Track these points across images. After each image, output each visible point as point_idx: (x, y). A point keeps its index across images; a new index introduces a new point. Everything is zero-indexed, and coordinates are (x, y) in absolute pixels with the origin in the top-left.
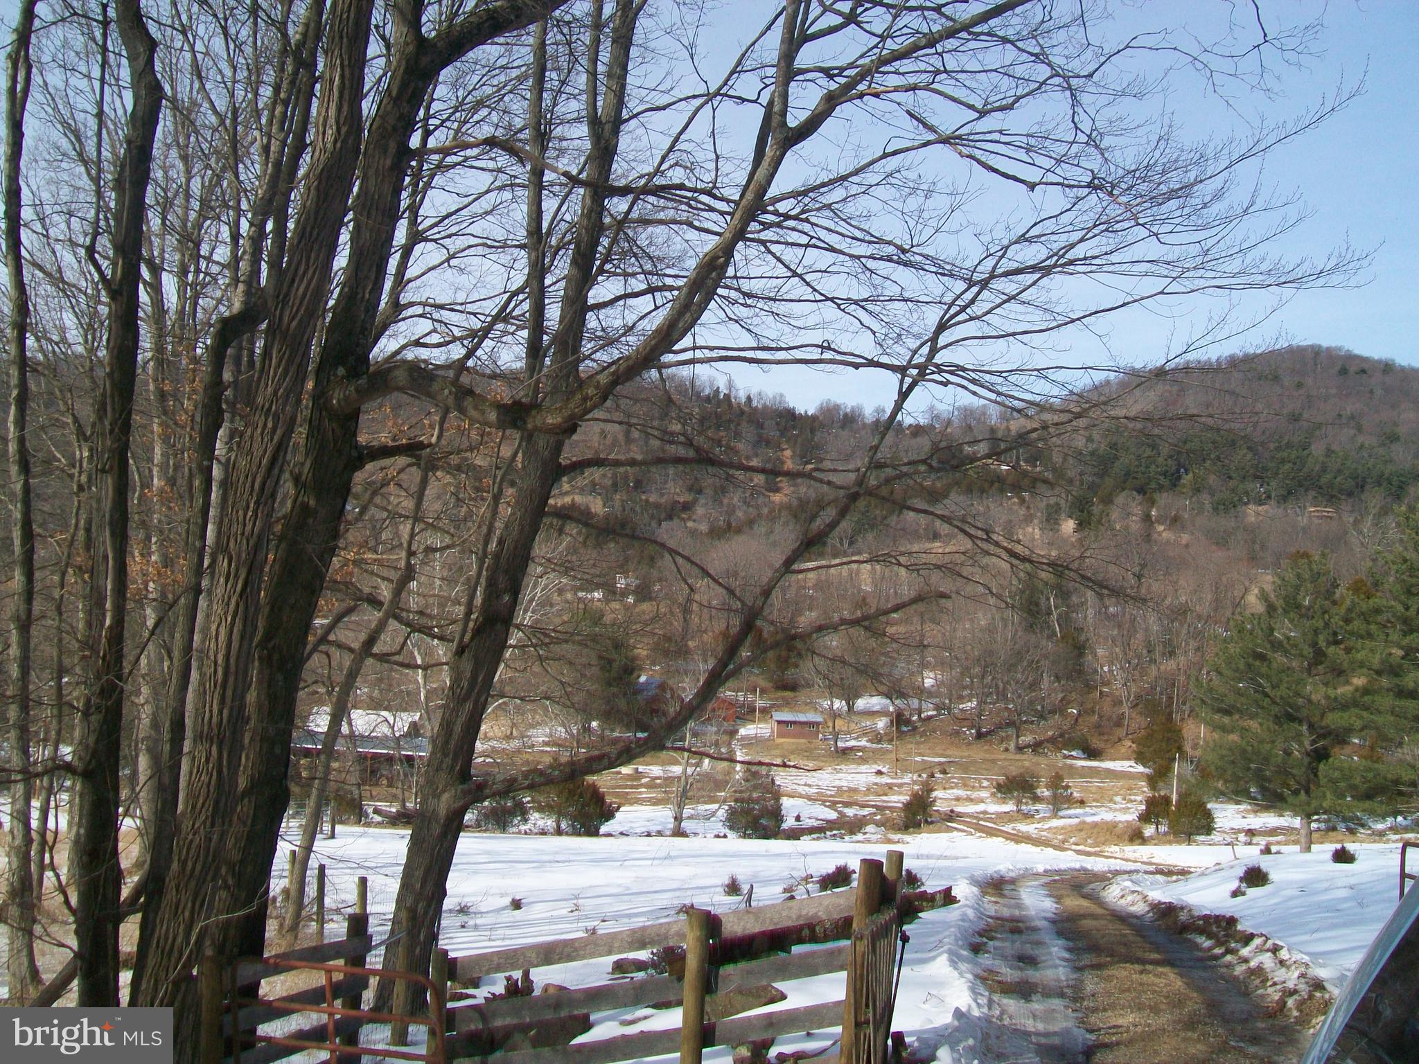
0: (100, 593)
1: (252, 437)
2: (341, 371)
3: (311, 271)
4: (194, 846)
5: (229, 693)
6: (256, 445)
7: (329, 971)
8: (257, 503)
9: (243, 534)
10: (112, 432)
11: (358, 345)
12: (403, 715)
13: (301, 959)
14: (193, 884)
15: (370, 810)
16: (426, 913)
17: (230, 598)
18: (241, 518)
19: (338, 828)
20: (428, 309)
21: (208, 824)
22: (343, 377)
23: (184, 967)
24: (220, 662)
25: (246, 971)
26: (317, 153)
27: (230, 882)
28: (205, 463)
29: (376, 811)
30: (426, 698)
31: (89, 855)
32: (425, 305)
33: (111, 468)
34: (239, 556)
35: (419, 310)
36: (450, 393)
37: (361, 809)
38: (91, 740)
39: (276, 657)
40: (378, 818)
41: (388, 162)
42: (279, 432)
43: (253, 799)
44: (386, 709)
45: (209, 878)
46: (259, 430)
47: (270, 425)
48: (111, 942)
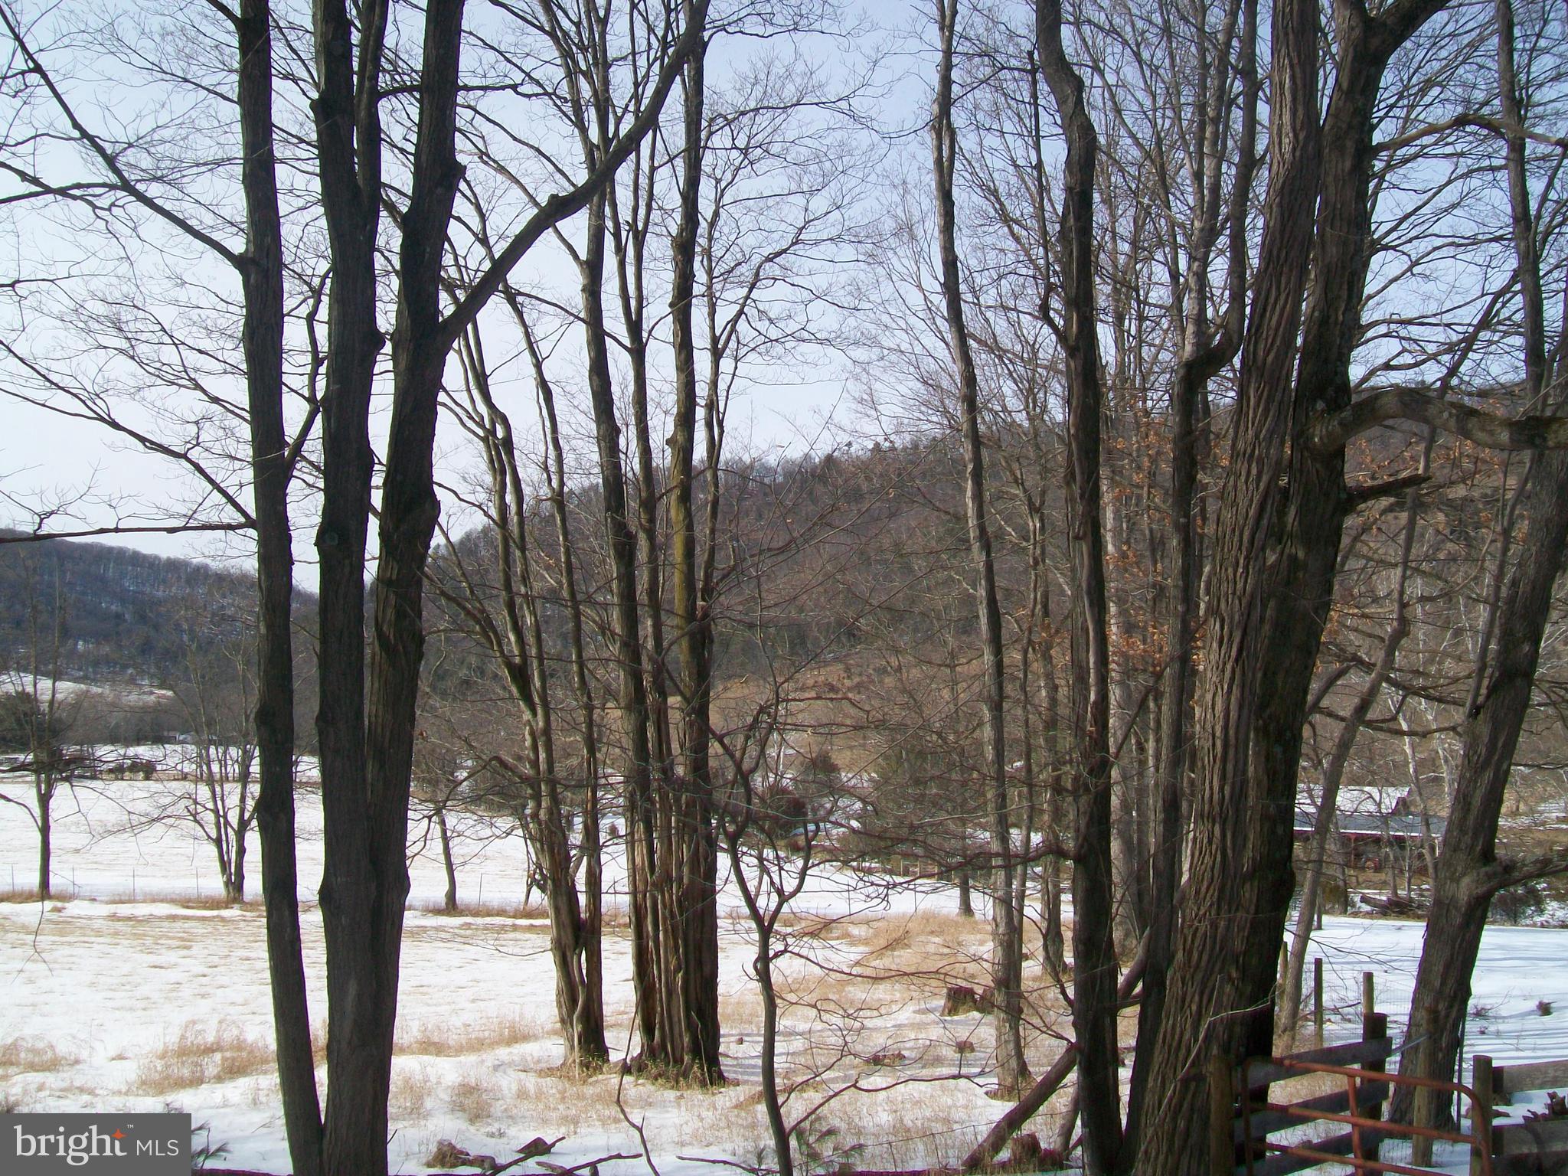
0: (1081, 667)
1: (1235, 486)
2: (1320, 405)
3: (1283, 297)
4: (1199, 935)
5: (1230, 767)
6: (1240, 496)
7: (1351, 1076)
8: (1247, 558)
9: (1234, 593)
10: (1082, 496)
11: (1336, 373)
12: (1391, 790)
13: (1315, 1061)
14: (1199, 977)
15: (1357, 899)
16: (1447, 1016)
17: (1225, 664)
18: (1231, 576)
19: (1325, 918)
20: (1393, 326)
21: (1213, 912)
22: (1323, 411)
23: (1193, 1064)
24: (1218, 734)
25: (1256, 1072)
26: (1275, 167)
27: (1234, 975)
28: (1182, 520)
29: (1365, 899)
30: (1415, 771)
31: (1085, 944)
32: (1389, 322)
33: (1085, 534)
34: (1232, 618)
35: (1383, 329)
36: (1451, 414)
37: (1347, 897)
38: (1083, 823)
39: (1271, 727)
40: (1366, 908)
41: (1348, 164)
42: (1265, 478)
43: (1256, 883)
44: (1370, 784)
45: (1217, 969)
46: (1243, 479)
47: (1254, 471)
48: (1108, 1036)
